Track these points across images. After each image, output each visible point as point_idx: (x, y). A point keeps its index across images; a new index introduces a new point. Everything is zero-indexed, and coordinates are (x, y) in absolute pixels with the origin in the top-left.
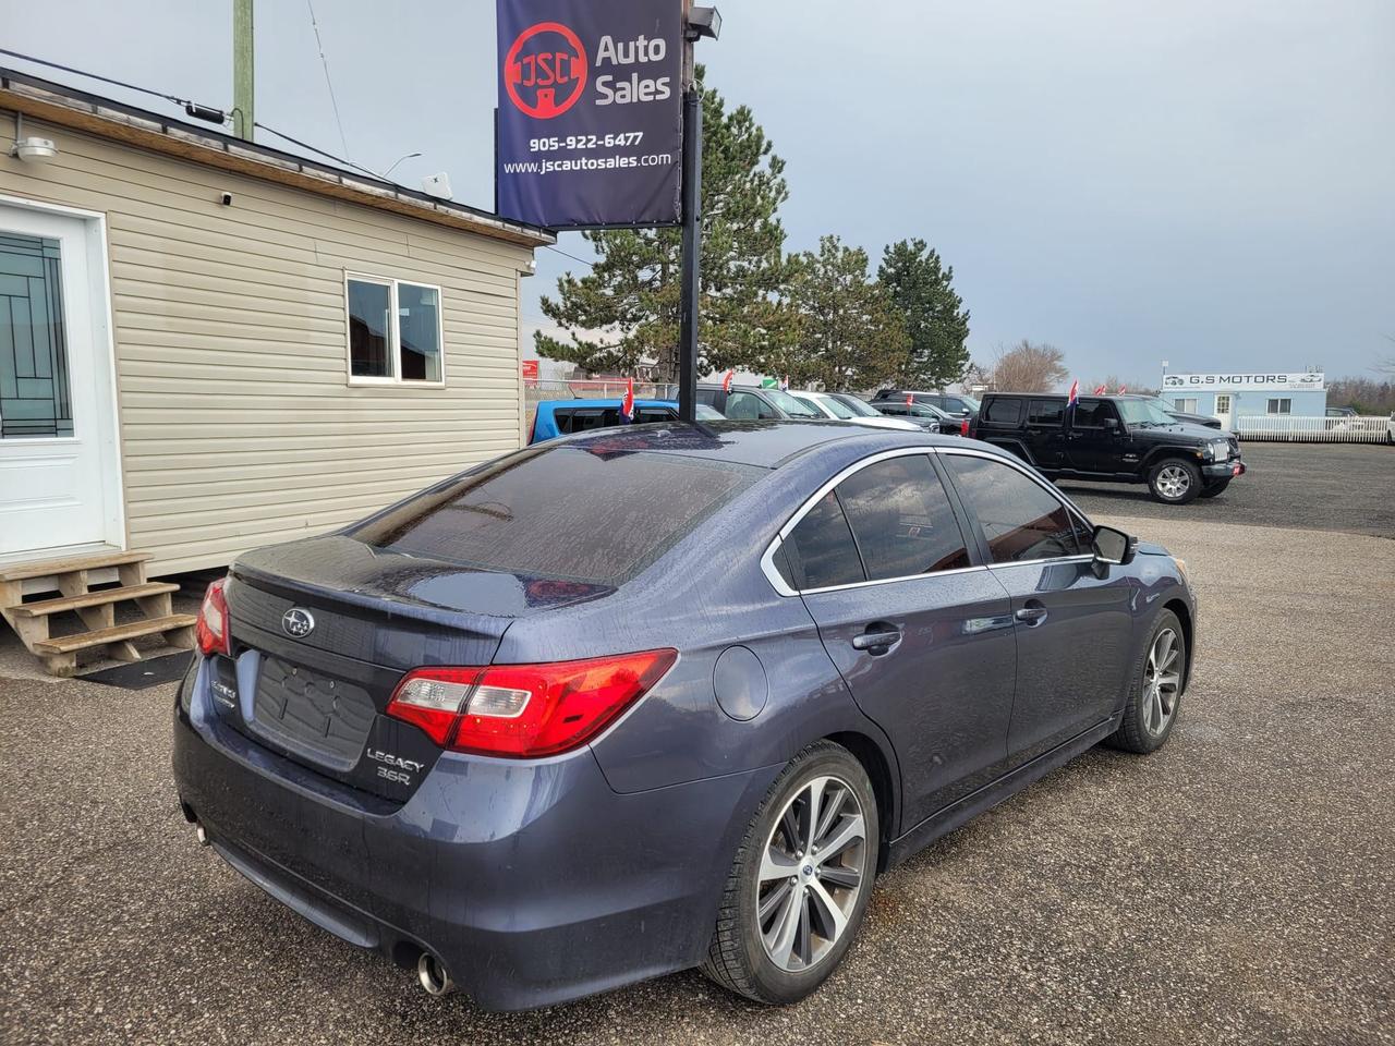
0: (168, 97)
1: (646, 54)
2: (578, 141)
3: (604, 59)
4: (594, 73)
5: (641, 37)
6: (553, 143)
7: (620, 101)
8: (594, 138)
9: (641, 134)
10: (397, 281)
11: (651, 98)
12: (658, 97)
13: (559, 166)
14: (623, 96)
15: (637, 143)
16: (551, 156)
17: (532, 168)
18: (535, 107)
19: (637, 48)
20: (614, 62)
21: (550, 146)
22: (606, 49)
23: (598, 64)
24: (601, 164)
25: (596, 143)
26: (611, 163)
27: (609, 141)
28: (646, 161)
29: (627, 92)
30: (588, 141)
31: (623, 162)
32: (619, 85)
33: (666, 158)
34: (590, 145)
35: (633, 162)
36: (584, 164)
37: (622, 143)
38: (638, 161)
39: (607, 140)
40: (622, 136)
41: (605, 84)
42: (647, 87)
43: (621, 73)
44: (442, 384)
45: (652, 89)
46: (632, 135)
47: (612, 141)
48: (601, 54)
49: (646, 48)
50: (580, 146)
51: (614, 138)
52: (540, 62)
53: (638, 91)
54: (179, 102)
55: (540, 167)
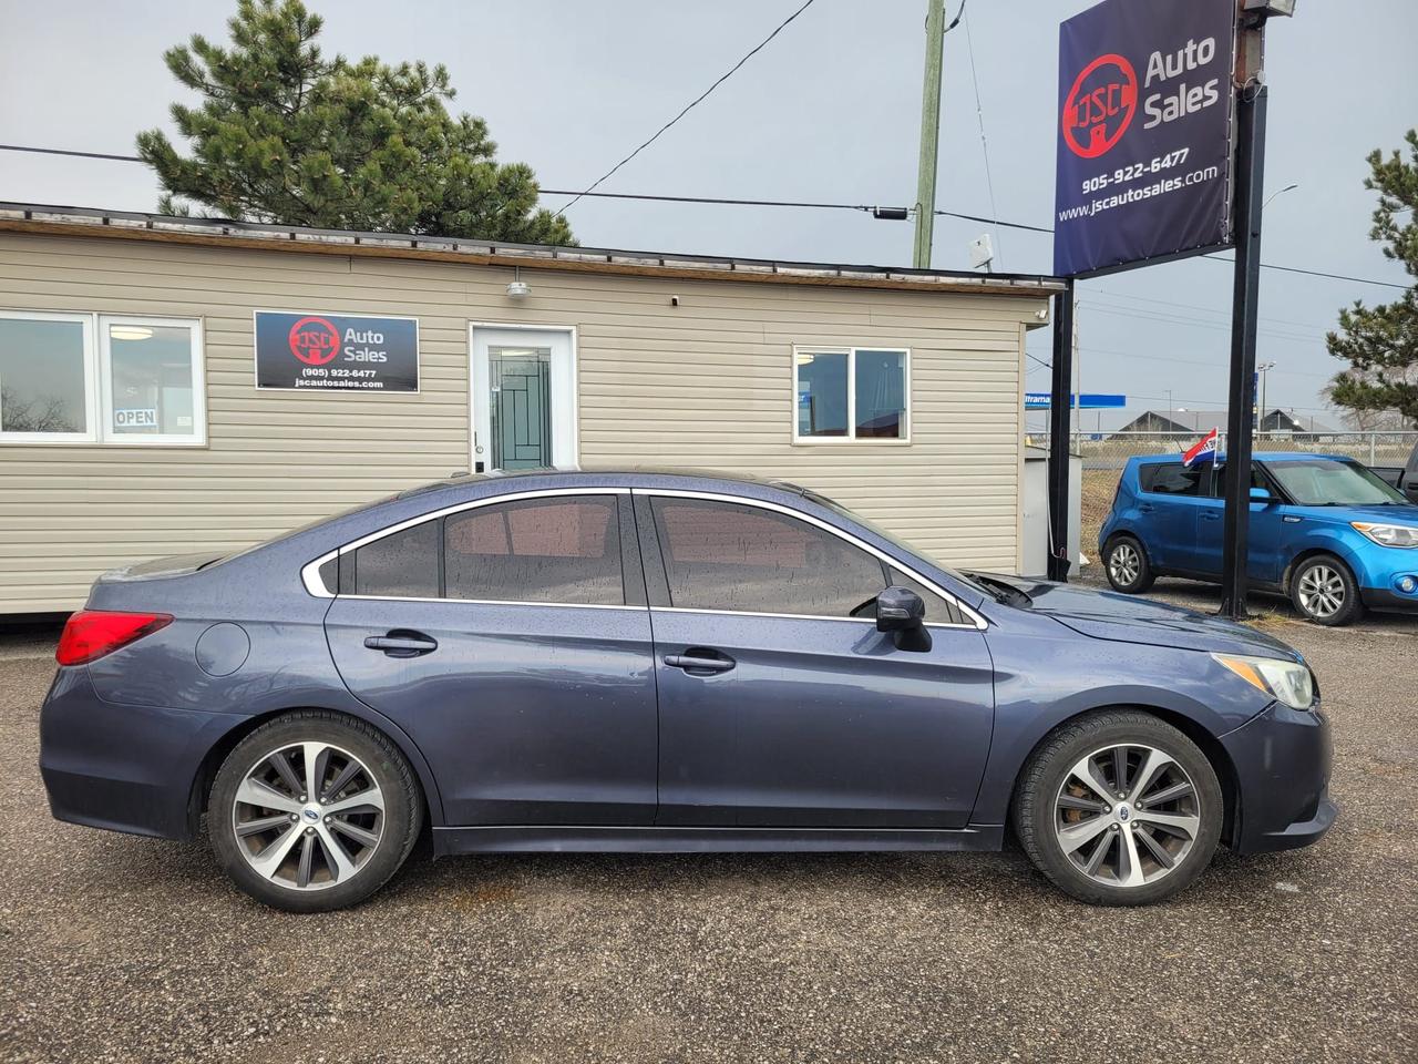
0: (856, 208)
1: (1195, 59)
2: (1126, 173)
3: (1153, 77)
4: (1143, 94)
5: (1190, 42)
6: (1101, 182)
7: (1167, 119)
8: (1140, 165)
9: (1186, 150)
10: (853, 350)
11: (1198, 107)
12: (1206, 104)
13: (1108, 203)
14: (1171, 113)
15: (1182, 162)
16: (1100, 194)
17: (1083, 211)
18: (1087, 148)
19: (1185, 55)
20: (1163, 78)
21: (1100, 184)
22: (1155, 66)
23: (1147, 85)
24: (1147, 193)
25: (1142, 171)
26: (1157, 190)
27: (1155, 166)
28: (1191, 179)
29: (1175, 108)
30: (1135, 170)
31: (1167, 186)
32: (1166, 102)
33: (1213, 171)
34: (1137, 175)
35: (1177, 183)
36: (1132, 196)
37: (1168, 165)
38: (1183, 181)
39: (1153, 165)
40: (1168, 156)
41: (1153, 105)
42: (1195, 95)
43: (1169, 87)
44: (908, 441)
45: (1200, 97)
46: (1177, 154)
47: (1158, 165)
48: (1151, 73)
49: (1195, 52)
50: (1127, 178)
51: (1160, 162)
52: (1095, 99)
53: (1186, 103)
54: (866, 209)
55: (1090, 209)
